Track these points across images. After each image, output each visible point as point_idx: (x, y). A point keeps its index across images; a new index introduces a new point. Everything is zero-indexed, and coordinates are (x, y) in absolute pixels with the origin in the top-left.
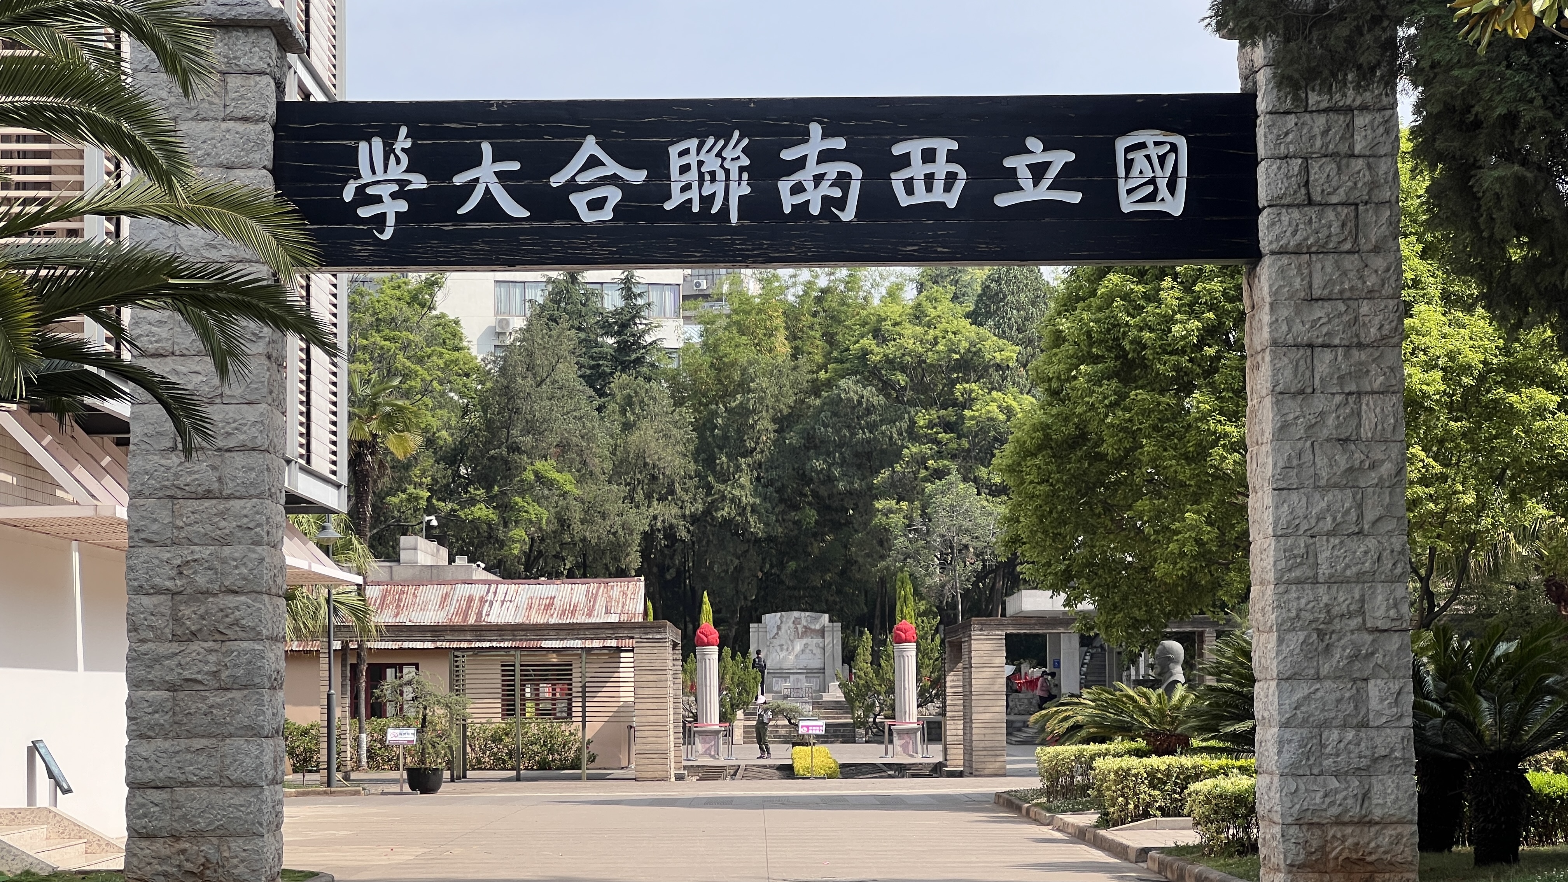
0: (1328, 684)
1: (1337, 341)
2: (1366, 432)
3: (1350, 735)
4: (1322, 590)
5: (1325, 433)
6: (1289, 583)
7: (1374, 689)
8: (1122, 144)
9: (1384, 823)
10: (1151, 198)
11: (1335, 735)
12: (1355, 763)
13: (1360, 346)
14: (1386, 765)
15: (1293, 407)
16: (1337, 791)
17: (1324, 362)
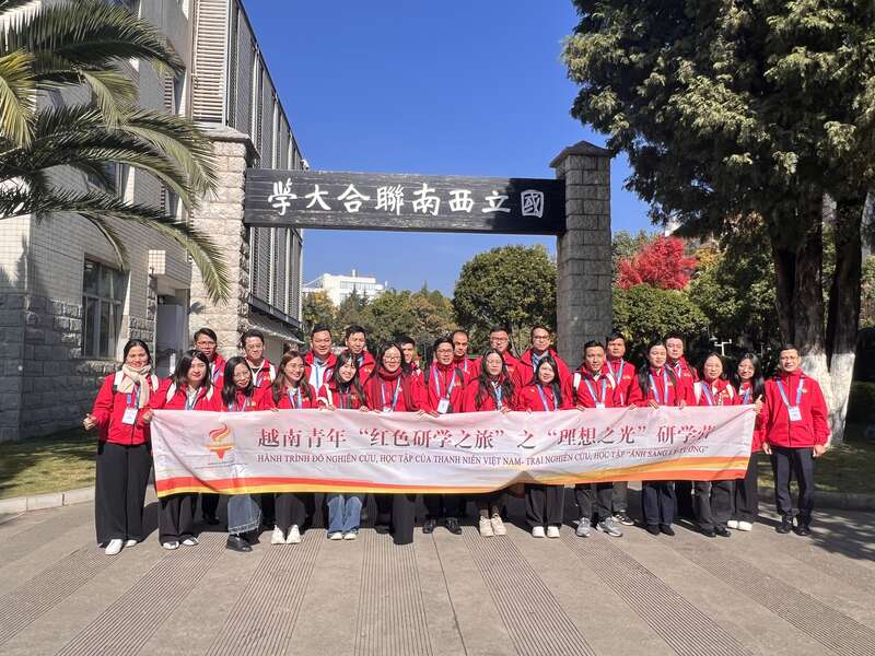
5: (588, 287)
8: (523, 194)
10: (532, 211)
15: (577, 280)
17: (587, 265)
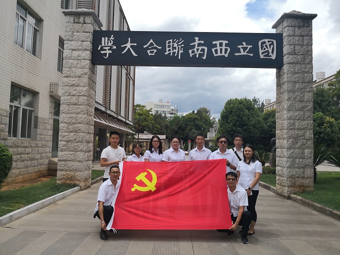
0: (297, 150)
1: (300, 81)
2: (305, 99)
3: (301, 160)
4: (296, 131)
5: (297, 100)
6: (289, 129)
7: (306, 151)
8: (260, 42)
9: (307, 178)
11: (298, 160)
12: (302, 166)
13: (305, 83)
14: (308, 167)
15: (291, 95)
16: (298, 171)
17: (297, 86)
